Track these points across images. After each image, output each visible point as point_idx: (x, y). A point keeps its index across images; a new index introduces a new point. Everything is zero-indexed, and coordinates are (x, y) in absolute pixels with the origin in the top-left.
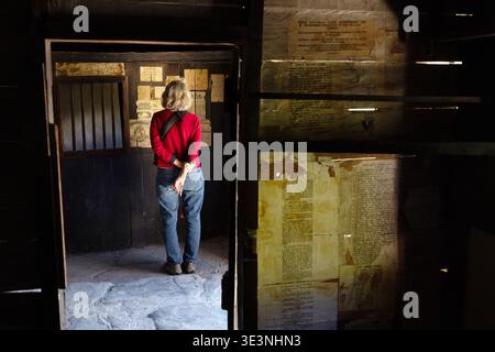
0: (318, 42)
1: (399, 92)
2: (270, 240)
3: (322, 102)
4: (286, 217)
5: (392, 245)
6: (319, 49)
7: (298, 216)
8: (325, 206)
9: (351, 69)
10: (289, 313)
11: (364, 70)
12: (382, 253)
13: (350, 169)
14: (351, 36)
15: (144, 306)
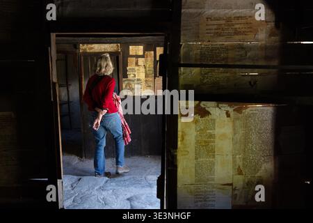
0: (219, 31)
1: (275, 63)
2: (187, 156)
3: (221, 69)
4: (197, 142)
5: (270, 164)
6: (220, 35)
7: (205, 142)
8: (224, 136)
9: (241, 47)
10: (199, 204)
11: (250, 49)
12: (263, 168)
13: (241, 113)
14: (242, 26)
15: (126, 193)
